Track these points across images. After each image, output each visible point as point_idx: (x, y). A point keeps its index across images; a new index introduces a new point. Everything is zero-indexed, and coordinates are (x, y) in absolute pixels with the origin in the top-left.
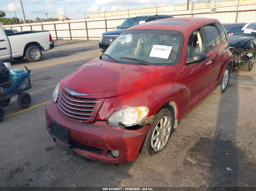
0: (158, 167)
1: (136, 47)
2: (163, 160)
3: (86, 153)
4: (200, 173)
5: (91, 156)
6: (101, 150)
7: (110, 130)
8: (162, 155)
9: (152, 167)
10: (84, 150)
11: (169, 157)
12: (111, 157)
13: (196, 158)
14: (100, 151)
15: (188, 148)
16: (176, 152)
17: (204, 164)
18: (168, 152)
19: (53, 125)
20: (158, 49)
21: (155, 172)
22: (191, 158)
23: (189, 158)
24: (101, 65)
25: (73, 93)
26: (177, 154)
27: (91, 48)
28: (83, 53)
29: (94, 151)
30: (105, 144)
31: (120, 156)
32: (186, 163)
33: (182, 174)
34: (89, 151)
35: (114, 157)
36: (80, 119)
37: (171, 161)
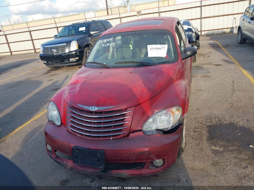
0: (194, 163)
1: (110, 52)
2: (194, 155)
3: (125, 173)
4: (234, 157)
5: (133, 174)
6: (143, 164)
7: (150, 139)
8: (189, 151)
9: (190, 166)
10: (122, 169)
11: (197, 151)
12: (154, 168)
13: (219, 145)
14: (141, 166)
15: (205, 138)
16: (199, 144)
17: (230, 148)
18: (191, 147)
19: (76, 151)
20: (154, 48)
21: (196, 169)
22: (215, 146)
23: (214, 147)
24: (101, 73)
25: (94, 109)
26: (201, 146)
27: (23, 62)
28: (17, 69)
29: (134, 167)
30: (150, 156)
31: (165, 164)
32: (215, 152)
33: (221, 163)
34: (128, 169)
35: (157, 167)
36: (110, 136)
37: (202, 155)
